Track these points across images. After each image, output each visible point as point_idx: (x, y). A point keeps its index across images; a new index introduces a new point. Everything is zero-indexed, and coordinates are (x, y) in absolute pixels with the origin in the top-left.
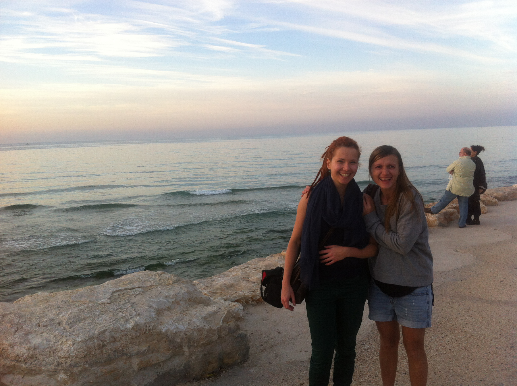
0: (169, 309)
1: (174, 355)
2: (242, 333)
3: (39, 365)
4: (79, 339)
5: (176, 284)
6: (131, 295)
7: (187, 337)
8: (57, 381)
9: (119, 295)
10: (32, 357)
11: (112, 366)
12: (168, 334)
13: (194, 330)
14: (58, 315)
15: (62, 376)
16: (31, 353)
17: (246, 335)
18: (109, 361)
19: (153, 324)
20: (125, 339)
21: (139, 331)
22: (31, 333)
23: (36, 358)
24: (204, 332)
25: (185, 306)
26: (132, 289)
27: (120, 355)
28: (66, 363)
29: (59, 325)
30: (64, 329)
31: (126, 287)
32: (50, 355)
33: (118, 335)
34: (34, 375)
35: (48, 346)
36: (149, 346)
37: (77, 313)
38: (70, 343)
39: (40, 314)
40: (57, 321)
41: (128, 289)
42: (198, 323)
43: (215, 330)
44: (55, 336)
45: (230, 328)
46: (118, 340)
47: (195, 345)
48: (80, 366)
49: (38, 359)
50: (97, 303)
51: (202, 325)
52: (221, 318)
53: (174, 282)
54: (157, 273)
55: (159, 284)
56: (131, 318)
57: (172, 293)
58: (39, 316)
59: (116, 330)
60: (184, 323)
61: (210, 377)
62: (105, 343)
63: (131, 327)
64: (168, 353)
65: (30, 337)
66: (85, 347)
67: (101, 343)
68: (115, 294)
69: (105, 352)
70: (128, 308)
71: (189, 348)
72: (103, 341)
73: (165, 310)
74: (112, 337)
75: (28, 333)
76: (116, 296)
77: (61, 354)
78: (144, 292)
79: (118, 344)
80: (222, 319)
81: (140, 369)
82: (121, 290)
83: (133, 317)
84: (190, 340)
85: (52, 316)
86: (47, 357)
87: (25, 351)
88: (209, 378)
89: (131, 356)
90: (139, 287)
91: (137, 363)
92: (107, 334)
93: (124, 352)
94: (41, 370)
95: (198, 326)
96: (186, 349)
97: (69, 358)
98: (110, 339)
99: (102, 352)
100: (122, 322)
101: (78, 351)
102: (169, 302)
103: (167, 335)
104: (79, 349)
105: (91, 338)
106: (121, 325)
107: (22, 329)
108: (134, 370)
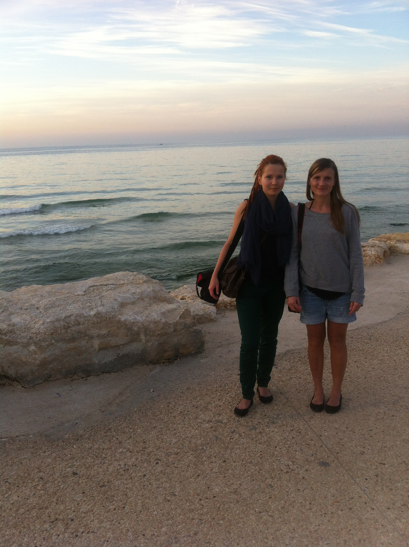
0: (133, 303)
1: (132, 341)
2: (197, 329)
3: (16, 338)
4: (48, 320)
5: (145, 284)
6: (103, 290)
7: (144, 328)
8: (29, 351)
9: (94, 289)
10: (11, 331)
11: (76, 343)
12: (127, 323)
13: (151, 322)
14: (39, 302)
15: (32, 348)
16: (10, 328)
17: (200, 331)
18: (73, 339)
19: (113, 314)
20: (88, 324)
21: (100, 318)
22: (14, 314)
23: (14, 332)
24: (160, 325)
25: (149, 302)
26: (106, 285)
27: (83, 336)
28: (36, 338)
29: (38, 309)
30: (40, 312)
31: (102, 283)
32: (25, 331)
33: (82, 320)
34: (12, 345)
35: (25, 324)
36: (109, 331)
37: (54, 301)
38: (41, 322)
39: (26, 300)
40: (37, 306)
41: (103, 285)
42: (156, 317)
43: (170, 324)
44: (31, 317)
45: (185, 324)
46: (82, 323)
47: (152, 334)
48: (48, 341)
49: (16, 333)
50: (73, 294)
51: (159, 319)
52: (179, 314)
53: (144, 282)
54: (133, 274)
55: (131, 283)
56: (96, 307)
57: (138, 290)
58: (24, 301)
59: (80, 315)
60: (142, 315)
61: (165, 362)
62: (70, 325)
63: (93, 314)
64: (126, 339)
65: (12, 316)
66: (52, 327)
67: (66, 324)
68: (90, 289)
69: (69, 332)
70: (96, 300)
71: (146, 337)
72: (68, 323)
73: (129, 304)
74: (77, 320)
75: (11, 314)
76: (91, 290)
77: (34, 331)
78: (115, 289)
79: (81, 326)
80: (179, 316)
81: (100, 349)
82: (96, 286)
83: (98, 307)
84: (146, 330)
85: (34, 302)
86: (23, 333)
87: (6, 327)
88: (163, 363)
89: (92, 338)
90: (112, 284)
91: (98, 344)
92: (73, 318)
93: (86, 334)
94: (17, 342)
95: (155, 319)
96: (142, 337)
97: (39, 334)
98: (74, 322)
99: (67, 332)
100: (87, 310)
101: (47, 329)
102: (135, 298)
103: (125, 324)
104: (48, 328)
105: (58, 320)
106: (86, 312)
107: (7, 311)
108: (95, 350)
